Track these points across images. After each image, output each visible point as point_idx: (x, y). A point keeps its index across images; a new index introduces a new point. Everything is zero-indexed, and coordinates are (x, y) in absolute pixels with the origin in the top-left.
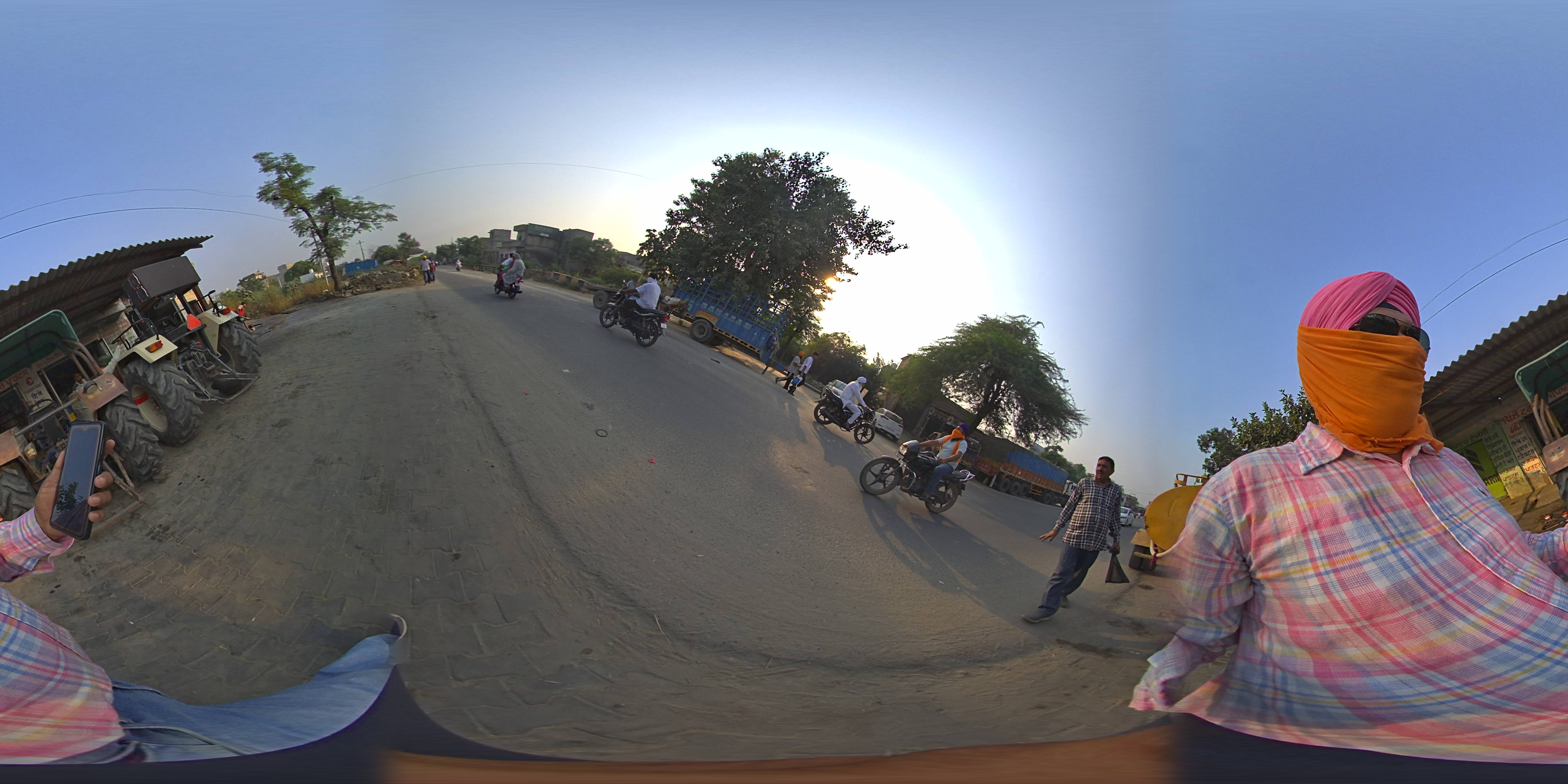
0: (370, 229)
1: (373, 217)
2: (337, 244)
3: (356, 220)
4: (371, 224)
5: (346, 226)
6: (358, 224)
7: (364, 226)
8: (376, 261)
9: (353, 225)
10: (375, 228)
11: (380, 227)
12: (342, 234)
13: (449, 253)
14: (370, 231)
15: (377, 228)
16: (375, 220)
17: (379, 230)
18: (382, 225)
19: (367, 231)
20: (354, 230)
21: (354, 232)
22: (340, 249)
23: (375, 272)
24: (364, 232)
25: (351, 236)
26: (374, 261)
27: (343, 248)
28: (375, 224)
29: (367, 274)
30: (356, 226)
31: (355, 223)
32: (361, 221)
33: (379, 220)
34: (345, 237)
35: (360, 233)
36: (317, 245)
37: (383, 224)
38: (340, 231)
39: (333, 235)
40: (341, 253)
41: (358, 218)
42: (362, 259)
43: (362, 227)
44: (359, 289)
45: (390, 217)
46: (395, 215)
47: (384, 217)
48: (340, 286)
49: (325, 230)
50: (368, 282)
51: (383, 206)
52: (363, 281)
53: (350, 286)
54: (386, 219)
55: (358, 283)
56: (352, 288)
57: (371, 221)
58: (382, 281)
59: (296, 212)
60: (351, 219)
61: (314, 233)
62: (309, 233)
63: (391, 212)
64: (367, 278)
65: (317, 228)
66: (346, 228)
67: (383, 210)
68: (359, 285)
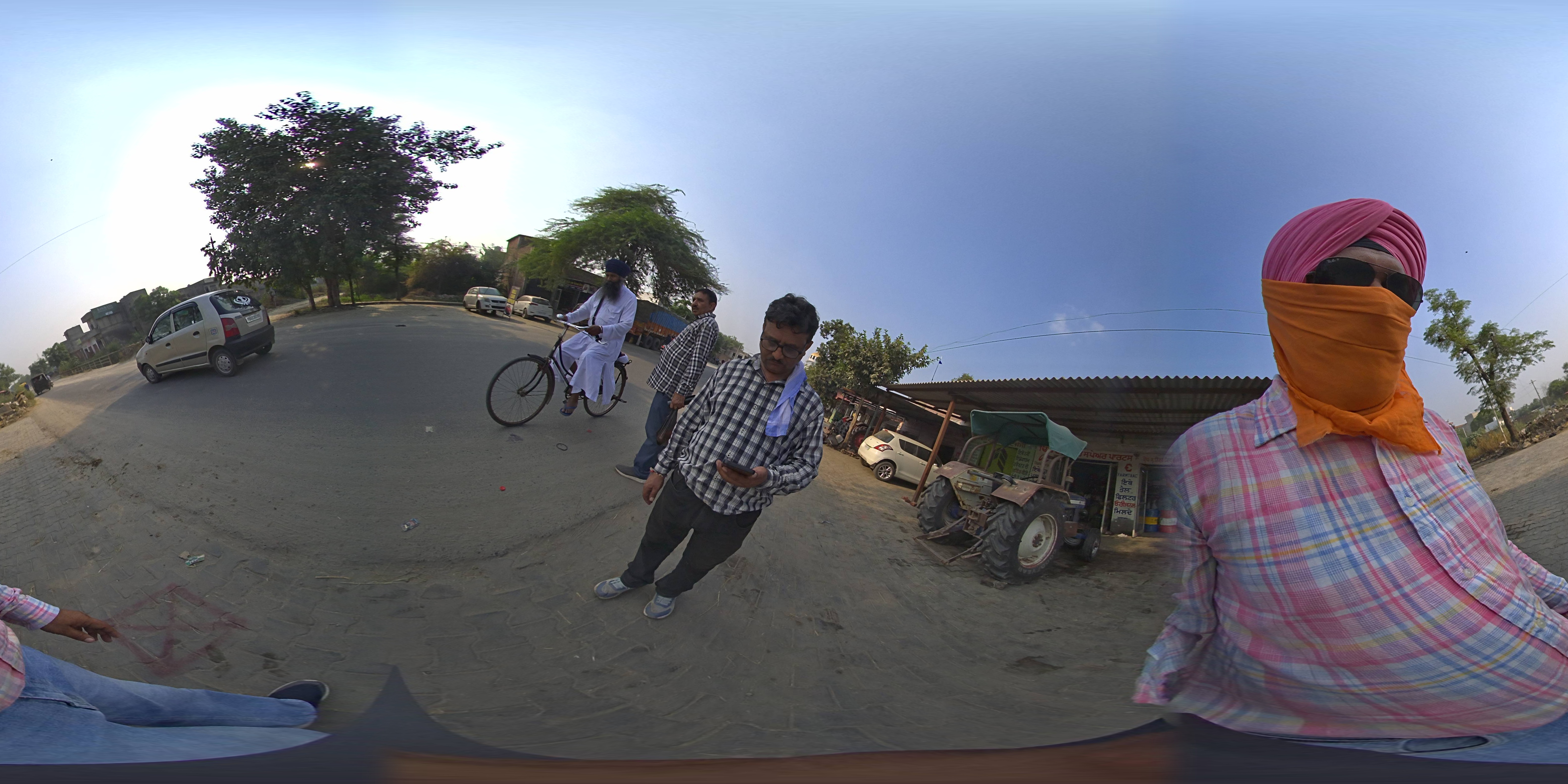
0: (1533, 363)
1: (1532, 349)
3: (1518, 356)
4: (1533, 358)
5: (1510, 364)
6: (1521, 360)
7: (1526, 361)
9: (1516, 361)
10: (1538, 361)
11: (1542, 358)
12: (1508, 375)
14: (1534, 366)
15: (1540, 360)
16: (1535, 351)
19: (1531, 366)
20: (1519, 368)
21: (1519, 370)
22: (1509, 393)
23: (1550, 411)
24: (1528, 367)
25: (1517, 375)
27: (1512, 390)
28: (1536, 356)
29: (1544, 415)
30: (1518, 363)
31: (1518, 359)
32: (1523, 356)
33: (1539, 350)
35: (1524, 369)
36: (1485, 391)
37: (1543, 354)
38: (1505, 372)
39: (1500, 377)
41: (1519, 353)
43: (1525, 363)
44: (1538, 434)
45: (1547, 344)
46: (1552, 342)
47: (1541, 346)
48: (1517, 436)
49: (1491, 372)
50: (1546, 424)
51: (1538, 333)
52: (1540, 424)
53: (1527, 433)
54: (1544, 349)
55: (1536, 428)
56: (1530, 435)
57: (1531, 353)
58: (1560, 419)
59: (1461, 354)
60: (1513, 355)
61: (1480, 378)
62: (1475, 378)
63: (1546, 338)
64: (1544, 420)
65: (1482, 371)
66: (1510, 367)
67: (1540, 338)
68: (1537, 431)
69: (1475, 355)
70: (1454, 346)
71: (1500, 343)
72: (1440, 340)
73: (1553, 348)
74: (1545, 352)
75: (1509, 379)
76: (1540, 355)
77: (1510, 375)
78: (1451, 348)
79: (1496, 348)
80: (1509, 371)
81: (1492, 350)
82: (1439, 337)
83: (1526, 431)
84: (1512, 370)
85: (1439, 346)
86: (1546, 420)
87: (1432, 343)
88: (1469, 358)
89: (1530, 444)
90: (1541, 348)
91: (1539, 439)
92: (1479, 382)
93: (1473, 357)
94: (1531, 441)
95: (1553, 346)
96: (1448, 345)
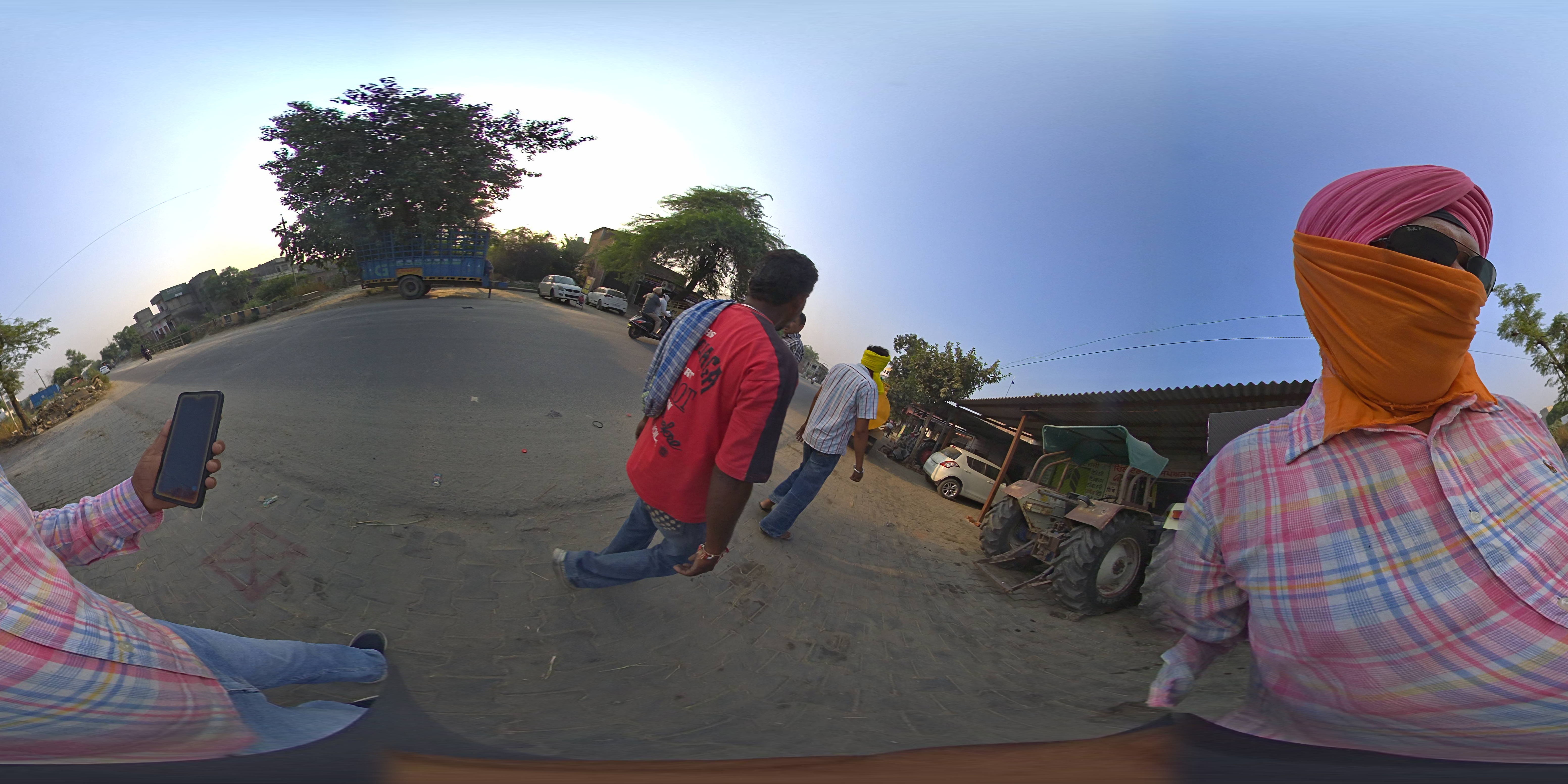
0: (39, 351)
1: (37, 336)
2: (14, 376)
3: (24, 345)
4: (39, 346)
5: (18, 354)
6: (27, 348)
7: (32, 349)
8: (57, 385)
9: (22, 350)
10: (44, 348)
11: (46, 345)
12: (15, 364)
13: (112, 353)
14: (40, 353)
15: (45, 347)
16: (40, 339)
17: (47, 349)
18: (48, 342)
19: (36, 353)
20: (25, 356)
21: (25, 358)
22: (18, 382)
23: (59, 397)
24: (34, 355)
25: (25, 364)
26: (54, 385)
27: (20, 380)
28: (42, 344)
29: (53, 402)
30: (25, 352)
31: (23, 348)
32: (28, 345)
33: (43, 338)
34: (19, 366)
35: (30, 358)
38: (12, 362)
40: (20, 387)
41: (26, 342)
42: (44, 387)
43: (31, 351)
44: (49, 420)
45: (52, 331)
46: (56, 329)
47: (46, 333)
48: (29, 424)
50: (56, 409)
51: (42, 321)
52: (51, 410)
53: (38, 421)
54: (49, 336)
55: (47, 415)
56: (42, 422)
57: (36, 341)
58: (70, 404)
60: (19, 345)
63: (51, 325)
64: (54, 406)
66: (16, 356)
67: (44, 325)
68: (48, 417)
71: (5, 335)
73: (57, 334)
74: (50, 340)
75: (17, 368)
76: (45, 342)
77: (17, 364)
80: (16, 360)
83: (37, 419)
84: (18, 359)
86: (56, 406)
89: (42, 430)
90: (46, 335)
91: (50, 425)
94: (43, 428)
95: (57, 332)
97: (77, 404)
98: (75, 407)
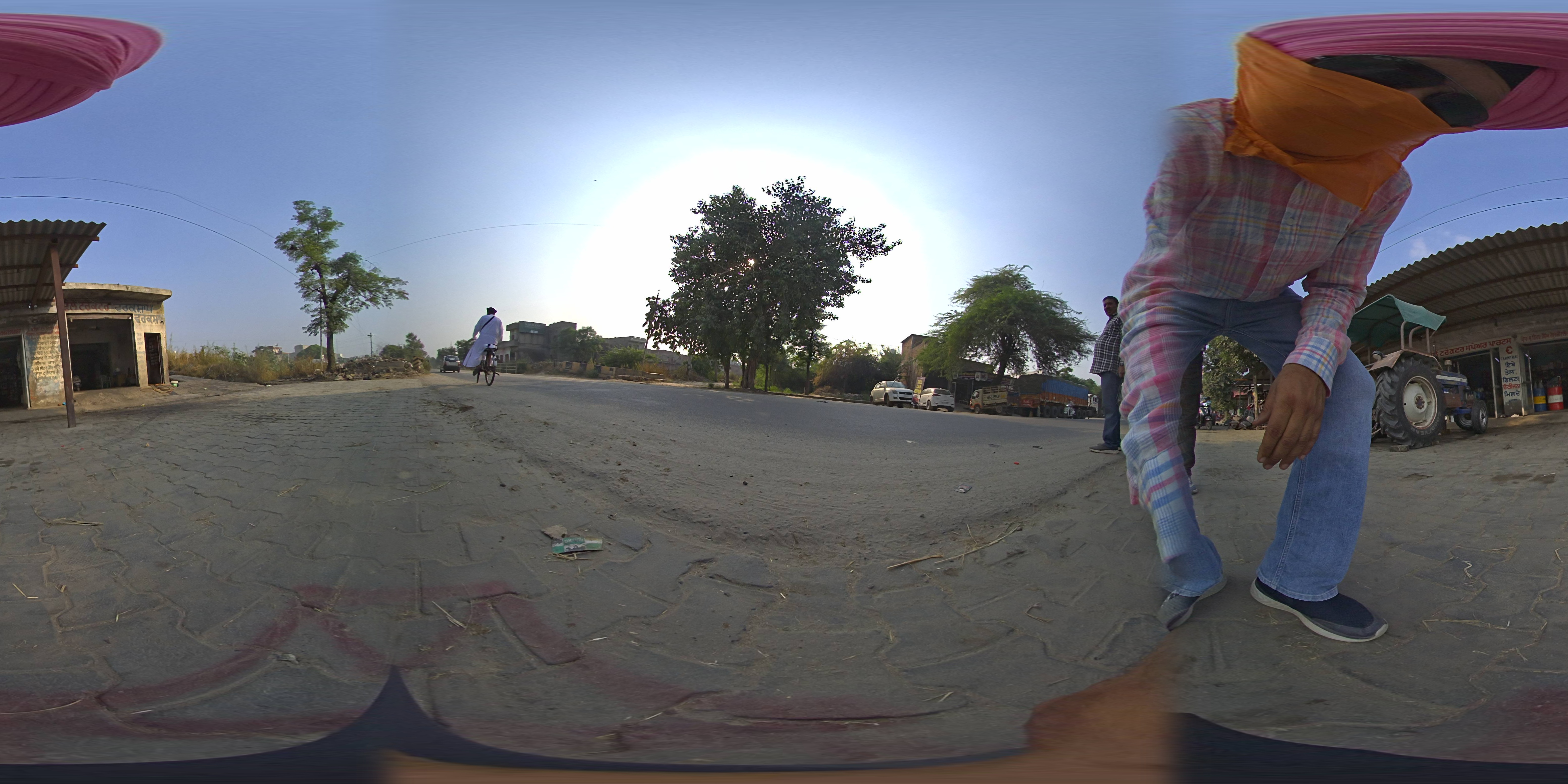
0: (379, 306)
1: (385, 292)
2: (341, 315)
3: (367, 294)
4: (382, 301)
5: (356, 297)
6: (368, 298)
7: (373, 301)
9: (363, 298)
10: (385, 306)
11: (389, 304)
12: (349, 306)
14: (379, 308)
15: (387, 305)
16: (387, 295)
17: (388, 308)
18: (392, 303)
19: (375, 307)
20: (363, 304)
21: (362, 306)
22: (343, 323)
24: (372, 308)
25: (358, 310)
27: (346, 322)
28: (385, 300)
30: (364, 300)
31: (365, 296)
32: (372, 295)
33: (390, 296)
34: (352, 309)
35: (367, 308)
36: (320, 313)
38: (348, 303)
39: (341, 305)
40: (342, 327)
41: (371, 292)
43: (371, 302)
44: (354, 373)
45: (402, 295)
46: (407, 294)
47: (396, 293)
48: (333, 367)
49: (334, 298)
50: (366, 367)
51: (397, 280)
52: (360, 365)
53: (344, 368)
54: (397, 297)
55: (354, 367)
56: (346, 371)
57: (381, 296)
58: (382, 368)
59: (310, 270)
60: (363, 291)
61: (320, 298)
62: (315, 298)
63: (403, 288)
64: (366, 362)
65: (325, 293)
66: (355, 300)
67: (397, 285)
68: (355, 370)
69: (324, 276)
70: (305, 259)
71: (356, 274)
72: (293, 248)
73: (406, 300)
74: (394, 299)
75: (350, 311)
76: (390, 301)
77: (351, 307)
78: (302, 260)
79: (348, 277)
80: (352, 303)
81: (344, 279)
82: (292, 245)
83: (344, 366)
84: (355, 304)
85: (289, 255)
86: (367, 364)
87: (282, 248)
88: (317, 276)
89: (342, 379)
90: (394, 294)
91: (353, 378)
92: (317, 302)
93: (321, 276)
94: (345, 377)
95: (407, 298)
96: (298, 257)
97: (388, 371)
98: (384, 373)
